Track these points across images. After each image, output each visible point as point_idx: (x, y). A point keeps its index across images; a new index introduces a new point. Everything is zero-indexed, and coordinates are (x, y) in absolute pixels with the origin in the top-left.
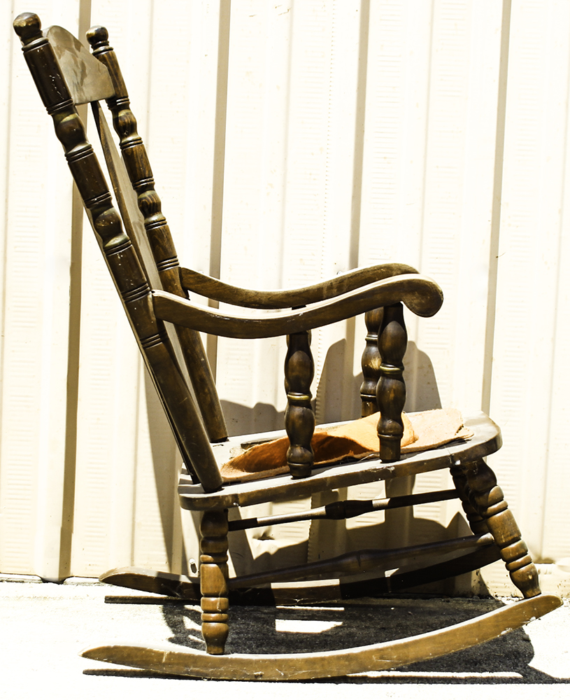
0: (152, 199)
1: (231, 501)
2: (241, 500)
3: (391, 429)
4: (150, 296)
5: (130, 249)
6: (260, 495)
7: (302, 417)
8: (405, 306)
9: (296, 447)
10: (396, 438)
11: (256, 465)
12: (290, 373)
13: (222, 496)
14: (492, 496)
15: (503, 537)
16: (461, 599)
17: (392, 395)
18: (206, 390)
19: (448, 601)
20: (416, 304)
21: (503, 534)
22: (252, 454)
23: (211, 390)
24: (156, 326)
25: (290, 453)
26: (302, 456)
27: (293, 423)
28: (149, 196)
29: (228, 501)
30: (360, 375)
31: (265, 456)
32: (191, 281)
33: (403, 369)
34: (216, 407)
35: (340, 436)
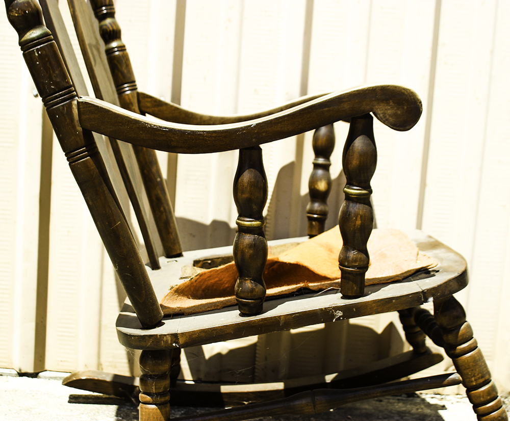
0: (112, 27)
1: (169, 342)
2: (181, 341)
3: (355, 261)
4: (75, 102)
5: (52, 45)
6: (203, 334)
7: (253, 246)
8: (375, 118)
9: (246, 280)
10: (361, 270)
11: (203, 291)
12: (239, 194)
13: (161, 335)
14: (463, 335)
15: (473, 379)
16: (392, 397)
17: (359, 222)
18: (162, 209)
19: (381, 401)
20: (390, 115)
21: (474, 376)
22: (198, 280)
23: (167, 208)
24: (82, 137)
25: (239, 287)
26: (252, 290)
27: (243, 252)
28: (110, 24)
29: (167, 341)
30: (306, 195)
31: (213, 281)
32: (149, 105)
33: (371, 192)
34: (172, 225)
35: (293, 261)
